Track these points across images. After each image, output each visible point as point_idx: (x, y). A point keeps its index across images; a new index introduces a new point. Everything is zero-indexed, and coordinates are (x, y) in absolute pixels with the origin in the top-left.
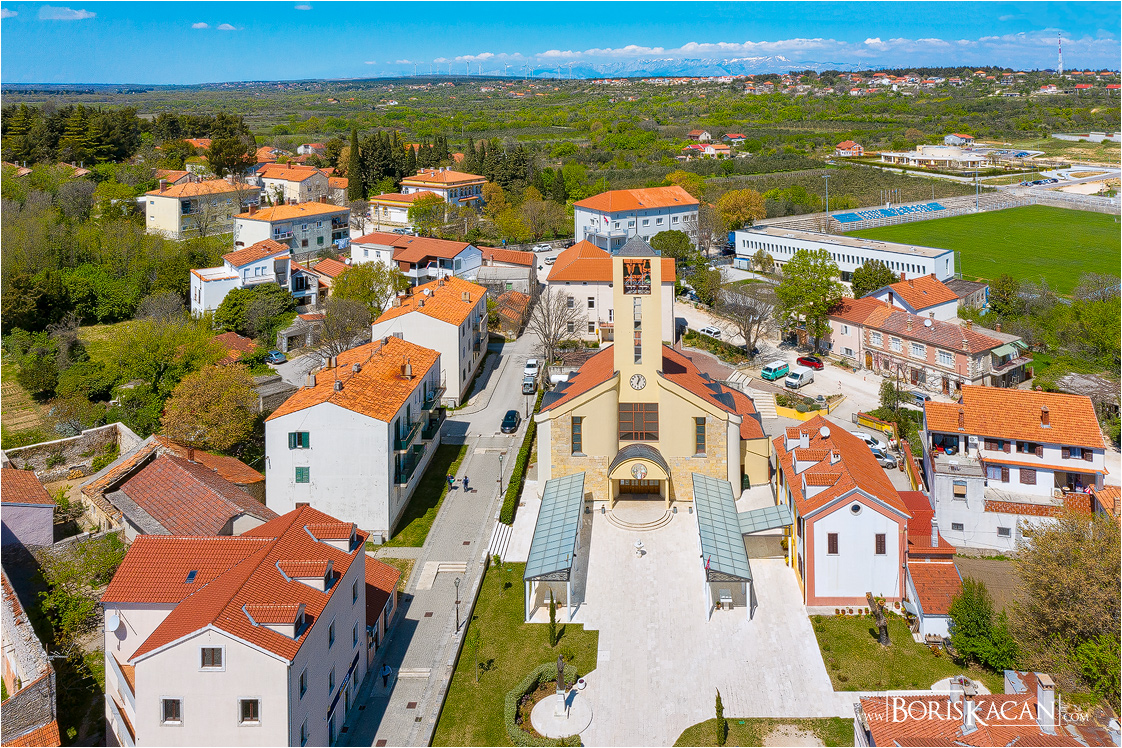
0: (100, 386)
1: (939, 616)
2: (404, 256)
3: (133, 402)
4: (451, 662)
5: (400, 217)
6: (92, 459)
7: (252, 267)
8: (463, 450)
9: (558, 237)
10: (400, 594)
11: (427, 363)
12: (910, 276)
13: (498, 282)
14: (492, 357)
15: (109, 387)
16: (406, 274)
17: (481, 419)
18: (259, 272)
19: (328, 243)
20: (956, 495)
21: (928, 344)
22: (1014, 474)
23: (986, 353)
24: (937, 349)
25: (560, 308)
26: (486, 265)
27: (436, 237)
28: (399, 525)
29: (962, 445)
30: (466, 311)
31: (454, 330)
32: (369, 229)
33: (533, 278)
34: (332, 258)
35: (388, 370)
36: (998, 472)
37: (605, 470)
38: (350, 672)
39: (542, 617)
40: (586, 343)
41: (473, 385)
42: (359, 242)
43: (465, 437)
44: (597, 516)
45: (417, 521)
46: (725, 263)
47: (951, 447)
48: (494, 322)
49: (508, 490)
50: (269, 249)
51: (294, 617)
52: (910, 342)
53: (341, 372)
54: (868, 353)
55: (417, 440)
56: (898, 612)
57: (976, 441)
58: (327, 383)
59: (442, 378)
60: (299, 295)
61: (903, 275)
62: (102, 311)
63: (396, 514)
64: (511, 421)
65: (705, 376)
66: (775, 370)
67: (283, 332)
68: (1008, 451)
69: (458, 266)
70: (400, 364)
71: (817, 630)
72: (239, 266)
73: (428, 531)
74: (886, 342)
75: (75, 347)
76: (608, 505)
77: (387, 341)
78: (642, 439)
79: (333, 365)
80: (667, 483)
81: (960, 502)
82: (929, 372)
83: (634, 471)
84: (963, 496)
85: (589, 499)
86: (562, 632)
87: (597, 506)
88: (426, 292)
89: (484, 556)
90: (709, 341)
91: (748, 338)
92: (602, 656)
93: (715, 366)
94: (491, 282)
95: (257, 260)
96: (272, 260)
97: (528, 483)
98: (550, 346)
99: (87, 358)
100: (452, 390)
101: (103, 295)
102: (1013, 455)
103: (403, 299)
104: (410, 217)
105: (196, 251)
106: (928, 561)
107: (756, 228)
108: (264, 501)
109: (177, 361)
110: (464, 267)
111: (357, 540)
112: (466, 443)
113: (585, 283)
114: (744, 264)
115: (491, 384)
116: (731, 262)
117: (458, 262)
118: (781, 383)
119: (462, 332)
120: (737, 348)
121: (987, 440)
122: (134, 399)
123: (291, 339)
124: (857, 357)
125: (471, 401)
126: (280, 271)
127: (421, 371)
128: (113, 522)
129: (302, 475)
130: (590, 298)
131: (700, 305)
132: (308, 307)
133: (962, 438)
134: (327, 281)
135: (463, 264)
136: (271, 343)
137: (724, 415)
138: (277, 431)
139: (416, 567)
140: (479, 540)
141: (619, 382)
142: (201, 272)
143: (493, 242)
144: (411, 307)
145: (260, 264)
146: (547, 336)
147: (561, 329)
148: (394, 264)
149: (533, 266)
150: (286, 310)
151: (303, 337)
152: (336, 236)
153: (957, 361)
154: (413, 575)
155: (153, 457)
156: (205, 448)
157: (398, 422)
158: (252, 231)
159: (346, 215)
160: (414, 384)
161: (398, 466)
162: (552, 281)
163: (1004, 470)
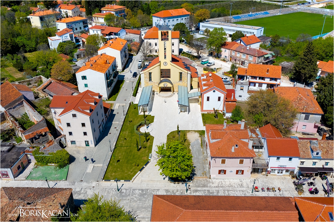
0: (33, 67)
1: (229, 113)
2: (104, 32)
3: (42, 71)
4: (123, 121)
5: (102, 21)
6: (37, 84)
7: (64, 36)
8: (123, 81)
9: (148, 26)
10: (111, 110)
11: (113, 60)
12: (248, 35)
13: (131, 39)
14: (130, 60)
15: (36, 68)
16: (105, 37)
17: (128, 74)
18: (66, 37)
19: (83, 29)
20: (241, 89)
21: (247, 54)
22: (257, 85)
23: (262, 56)
24: (249, 55)
25: (147, 46)
26: (127, 34)
27: (113, 27)
28: (110, 97)
29: (245, 78)
30: (122, 47)
31: (119, 52)
32: (94, 24)
33: (140, 38)
34: (85, 33)
35: (103, 62)
36: (253, 84)
37: (157, 85)
38: (102, 121)
39: (142, 113)
40: (155, 55)
41: (125, 66)
42: (91, 28)
43: (124, 79)
44: (156, 95)
45: (114, 96)
46: (196, 33)
47: (243, 79)
48: (130, 50)
49: (134, 90)
50: (67, 31)
51: (89, 109)
52: (242, 54)
53: (91, 62)
54: (231, 57)
55: (112, 78)
56: (222, 113)
57: (249, 77)
58: (88, 65)
59: (117, 64)
60: (77, 44)
61: (246, 35)
62: (28, 49)
63: (109, 94)
64: (135, 75)
65: (184, 63)
66: (204, 62)
67: (75, 54)
68: (256, 79)
69: (119, 35)
70: (106, 60)
71: (202, 116)
72: (60, 36)
73: (116, 98)
74: (236, 54)
75: (24, 58)
76: (158, 93)
77: (102, 55)
78: (166, 78)
79: (89, 61)
80: (172, 88)
81: (242, 91)
82: (246, 62)
83: (164, 85)
84: (243, 89)
85: (154, 92)
86: (146, 116)
87: (155, 93)
88: (111, 42)
89: (129, 102)
90: (188, 54)
91: (198, 53)
92: (155, 120)
93: (188, 61)
94: (128, 39)
95: (64, 34)
96: (69, 34)
97: (139, 88)
98: (145, 56)
99: (28, 61)
100: (120, 68)
101: (27, 45)
102: (258, 80)
103: (105, 44)
104: (105, 20)
105: (48, 32)
106: (230, 103)
107: (207, 21)
108: (78, 91)
109: (51, 60)
110: (121, 35)
111: (100, 97)
112: (124, 80)
113: (154, 39)
114: (202, 33)
115: (130, 66)
116: (198, 32)
117: (119, 33)
118: (206, 65)
119: (121, 53)
120: (195, 56)
121: (252, 77)
122: (43, 70)
123: (78, 55)
124: (228, 58)
125: (125, 70)
126: (71, 36)
127: (111, 62)
128: (46, 96)
129: (86, 85)
130: (155, 43)
131: (187, 45)
132: (80, 47)
133: (245, 76)
134: (84, 40)
135: (121, 34)
136: (73, 57)
137: (187, 72)
138: (79, 76)
139: (114, 104)
140: (128, 99)
141: (160, 64)
142: (51, 38)
143: (129, 27)
144: (107, 46)
145: (66, 35)
146: (144, 54)
147: (148, 52)
148: (102, 35)
149: (140, 35)
150: (75, 48)
151: (81, 55)
152: (85, 27)
153: (254, 59)
154: (114, 106)
155: (51, 82)
156: (62, 81)
157: (107, 74)
158: (61, 26)
159: (86, 20)
160: (110, 65)
161: (108, 84)
162: (145, 38)
163: (254, 84)
